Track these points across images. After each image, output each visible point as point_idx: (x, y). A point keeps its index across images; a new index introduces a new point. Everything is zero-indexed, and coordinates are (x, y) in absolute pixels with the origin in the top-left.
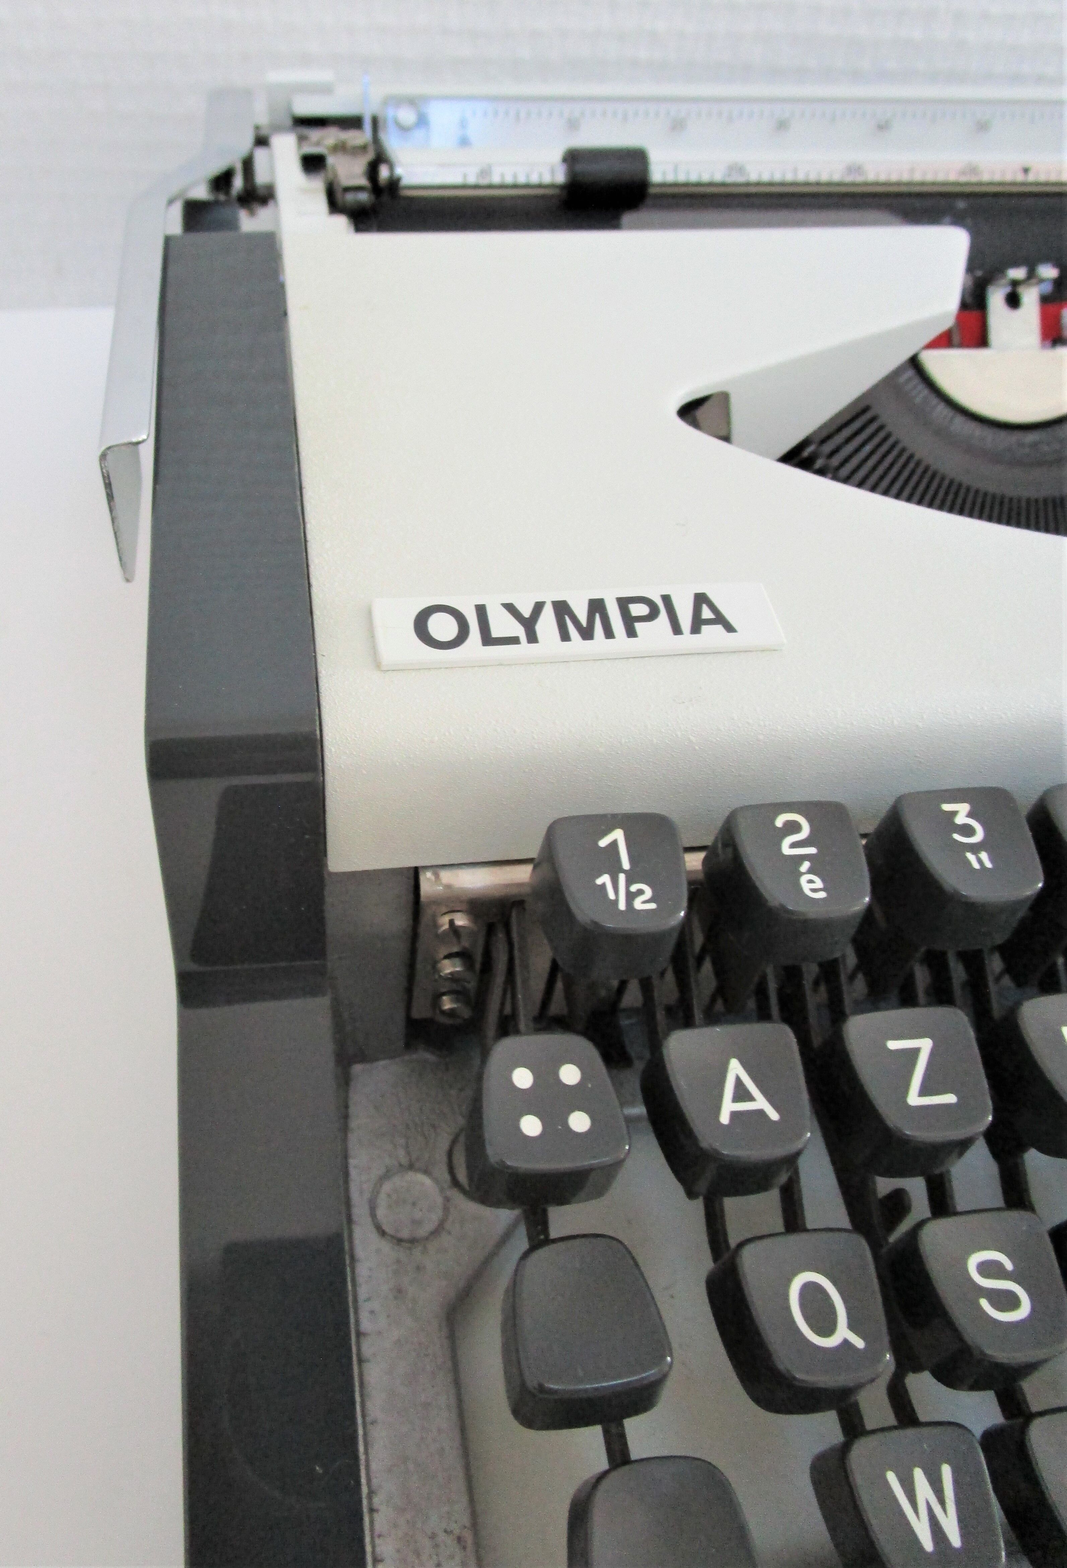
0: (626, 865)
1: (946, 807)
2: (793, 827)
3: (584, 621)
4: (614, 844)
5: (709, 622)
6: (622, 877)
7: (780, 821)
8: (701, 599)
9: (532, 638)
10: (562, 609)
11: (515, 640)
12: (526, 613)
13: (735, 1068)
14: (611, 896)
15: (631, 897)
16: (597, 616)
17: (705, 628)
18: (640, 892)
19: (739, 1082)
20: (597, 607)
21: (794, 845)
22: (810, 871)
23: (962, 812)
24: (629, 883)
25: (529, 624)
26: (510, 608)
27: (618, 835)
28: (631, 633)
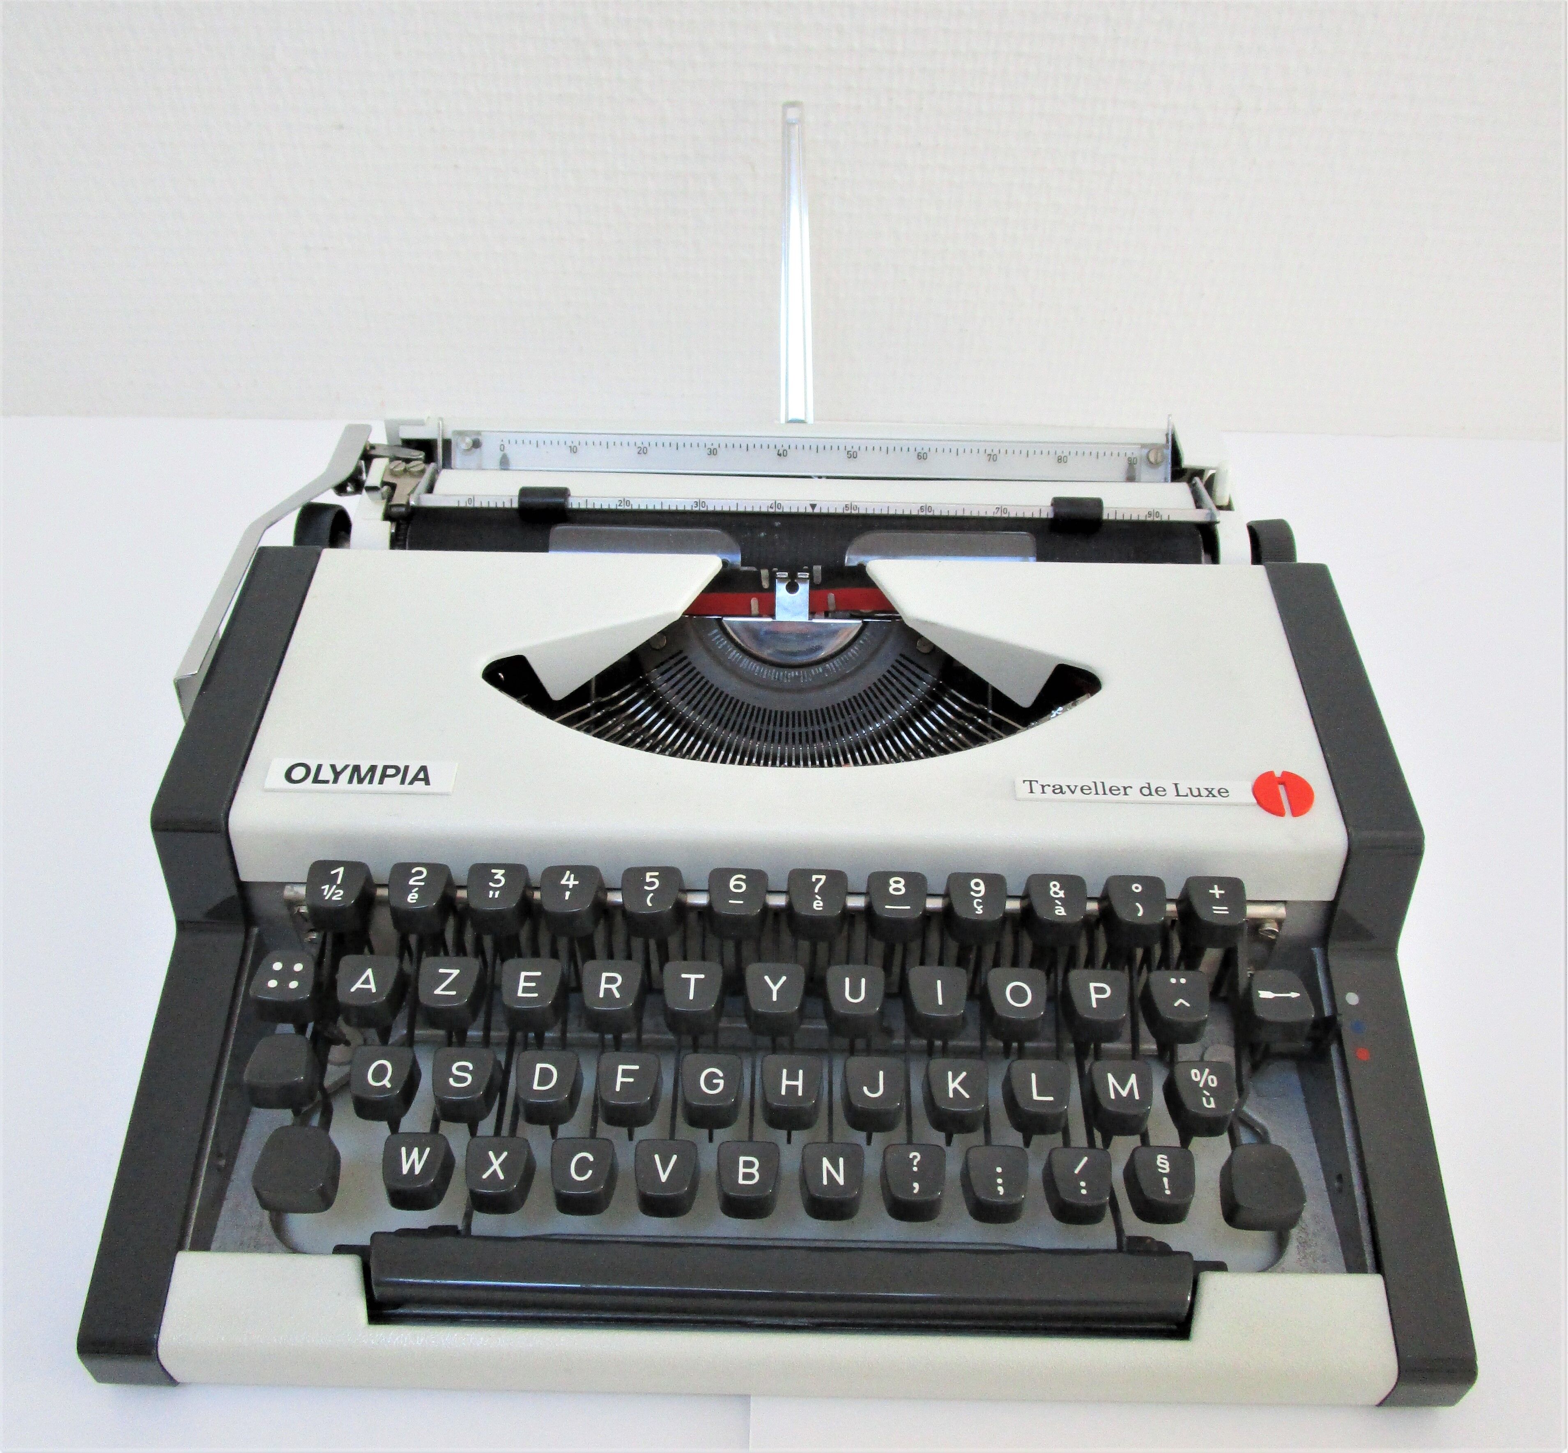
0: (339, 882)
1: (493, 871)
2: (420, 873)
3: (362, 775)
4: (338, 874)
5: (421, 780)
6: (335, 887)
7: (413, 871)
8: (424, 769)
9: (335, 781)
10: (356, 768)
11: (327, 782)
12: (338, 770)
13: (369, 972)
14: (325, 893)
15: (334, 894)
16: (370, 773)
17: (416, 782)
18: (339, 893)
19: (368, 977)
20: (373, 769)
21: (415, 881)
22: (415, 892)
23: (499, 874)
24: (336, 889)
25: (337, 774)
26: (333, 767)
27: (341, 870)
28: (381, 782)
